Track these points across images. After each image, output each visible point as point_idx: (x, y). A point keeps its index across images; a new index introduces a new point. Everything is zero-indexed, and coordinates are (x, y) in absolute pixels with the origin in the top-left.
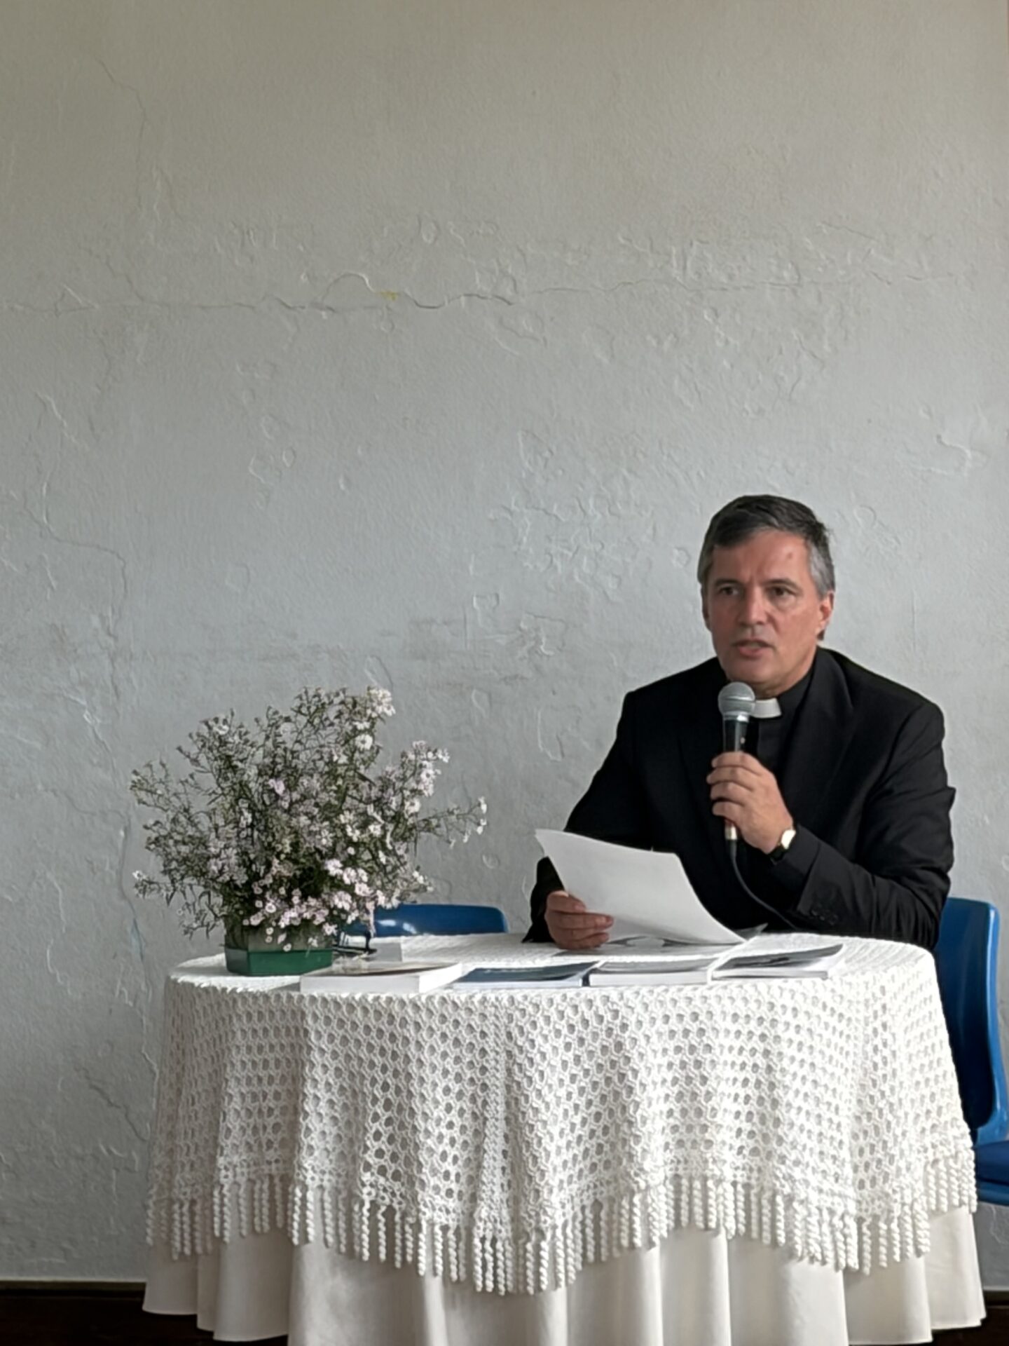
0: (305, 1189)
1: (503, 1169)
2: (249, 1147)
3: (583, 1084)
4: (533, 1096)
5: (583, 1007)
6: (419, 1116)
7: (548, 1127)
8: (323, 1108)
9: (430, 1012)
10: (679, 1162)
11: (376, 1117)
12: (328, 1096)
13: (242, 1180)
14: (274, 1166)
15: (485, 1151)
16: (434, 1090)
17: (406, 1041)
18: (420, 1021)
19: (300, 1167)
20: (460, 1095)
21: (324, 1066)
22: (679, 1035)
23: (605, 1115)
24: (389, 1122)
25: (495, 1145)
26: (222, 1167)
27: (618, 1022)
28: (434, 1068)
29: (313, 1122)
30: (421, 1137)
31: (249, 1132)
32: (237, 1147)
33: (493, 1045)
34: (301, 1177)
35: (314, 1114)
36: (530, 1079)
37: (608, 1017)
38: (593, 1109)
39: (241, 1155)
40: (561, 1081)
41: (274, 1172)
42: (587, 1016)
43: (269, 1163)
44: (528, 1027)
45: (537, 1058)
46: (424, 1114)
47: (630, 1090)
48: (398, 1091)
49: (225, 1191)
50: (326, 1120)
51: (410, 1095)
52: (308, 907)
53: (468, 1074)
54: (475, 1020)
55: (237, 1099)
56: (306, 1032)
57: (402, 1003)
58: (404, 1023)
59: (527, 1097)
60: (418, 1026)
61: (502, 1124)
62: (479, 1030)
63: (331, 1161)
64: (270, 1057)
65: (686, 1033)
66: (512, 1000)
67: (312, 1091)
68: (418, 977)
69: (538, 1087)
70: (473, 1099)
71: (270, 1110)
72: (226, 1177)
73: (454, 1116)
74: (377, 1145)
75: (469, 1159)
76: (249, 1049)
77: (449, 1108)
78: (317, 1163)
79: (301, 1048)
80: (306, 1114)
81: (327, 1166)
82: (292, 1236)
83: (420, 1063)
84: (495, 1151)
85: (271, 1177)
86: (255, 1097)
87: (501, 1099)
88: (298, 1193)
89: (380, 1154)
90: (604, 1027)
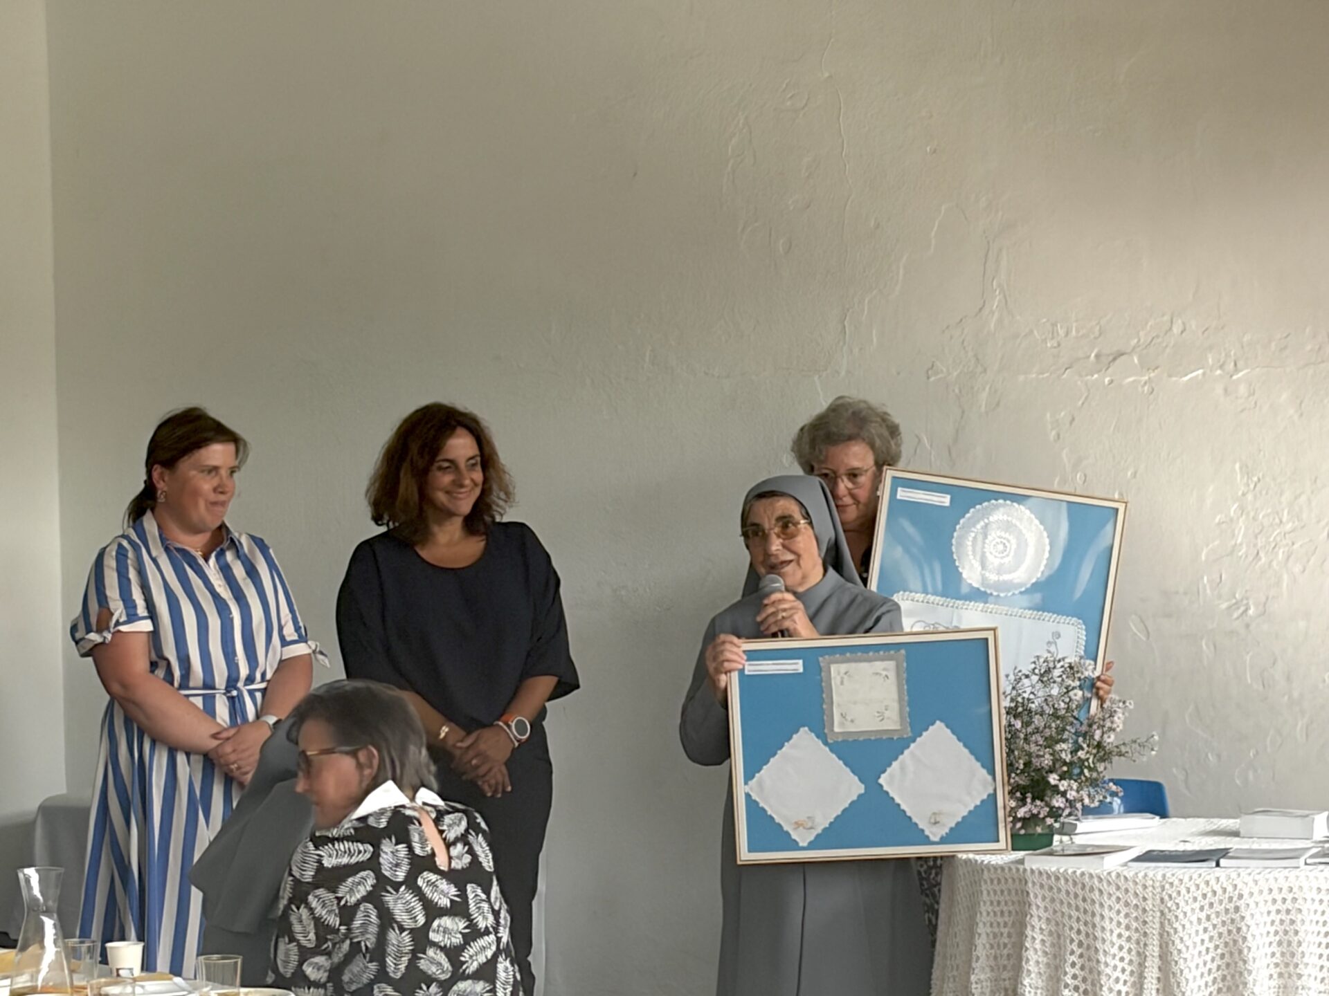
1: (1158, 990)
2: (991, 969)
3: (1212, 934)
4: (1177, 941)
5: (1213, 882)
6: (1101, 952)
7: (1188, 963)
8: (1038, 946)
9: (1109, 883)
10: (1279, 988)
11: (1072, 953)
12: (1041, 937)
13: (987, 991)
14: (1007, 982)
15: (1145, 978)
16: (1111, 935)
17: (1093, 902)
18: (1102, 888)
19: (1022, 984)
20: (1129, 939)
21: (1039, 917)
22: (1279, 902)
23: (1227, 956)
24: (1081, 956)
25: (1152, 973)
26: (974, 982)
27: (1237, 892)
28: (1111, 919)
29: (1030, 954)
30: (1102, 966)
32: (984, 968)
33: (1151, 906)
34: (1022, 991)
35: (1032, 949)
36: (1176, 931)
37: (1230, 889)
38: (1219, 951)
39: (986, 974)
40: (1197, 931)
41: (1008, 986)
42: (1215, 888)
43: (1004, 980)
44: (1174, 895)
45: (1181, 916)
46: (1105, 951)
47: (1245, 939)
48: (1087, 935)
50: (1039, 953)
51: (1095, 938)
52: (1036, 806)
53: (1135, 925)
54: (1140, 889)
56: (1028, 893)
57: (1091, 876)
58: (1092, 890)
59: (1173, 942)
60: (1101, 892)
61: (1157, 960)
62: (1141, 896)
63: (1043, 981)
64: (1005, 909)
65: (1284, 900)
66: (1164, 876)
67: (1030, 933)
68: (1103, 858)
69: (1181, 935)
70: (1138, 943)
71: (1005, 945)
73: (1124, 953)
74: (1073, 971)
75: (1134, 982)
76: (992, 903)
77: (1121, 948)
78: (1034, 981)
79: (1025, 903)
80: (1027, 949)
81: (1040, 984)
83: (1102, 917)
84: (1152, 978)
85: (1006, 989)
86: (995, 936)
87: (1156, 942)
89: (1075, 977)
90: (1227, 895)
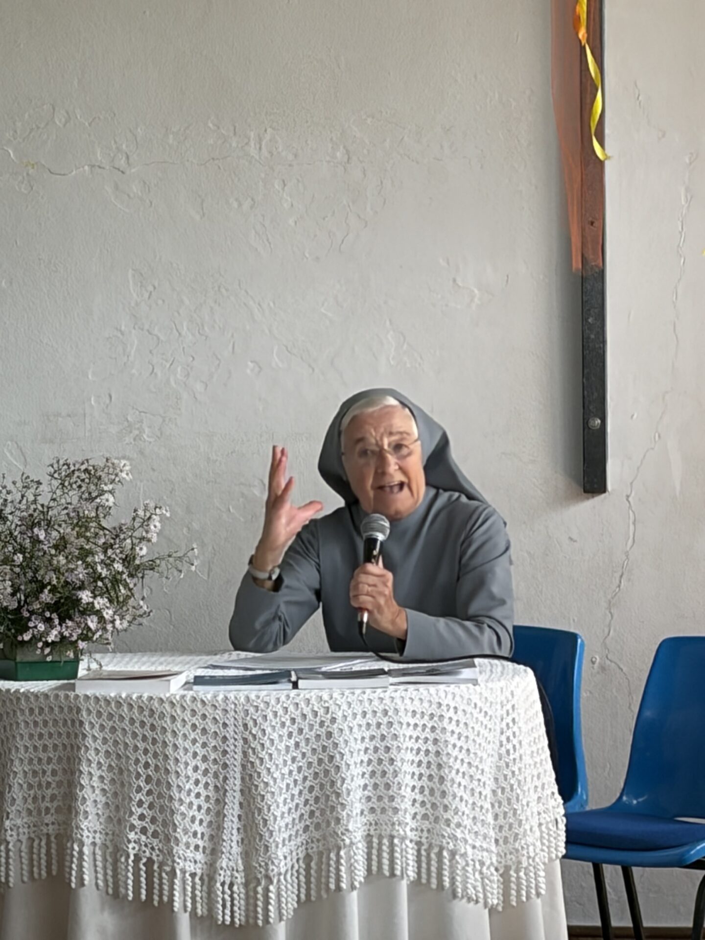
0: (82, 844)
1: (238, 829)
2: (30, 812)
3: (301, 764)
4: (264, 773)
5: (302, 705)
6: (175, 789)
7: (275, 797)
8: (96, 782)
9: (183, 708)
10: (371, 824)
11: (139, 789)
12: (99, 773)
13: (24, 838)
14: (51, 827)
15: (225, 816)
16: (186, 768)
17: (164, 730)
18: (175, 715)
19: (78, 827)
20: (206, 772)
21: (96, 749)
22: (373, 727)
23: (317, 788)
24: (149, 793)
25: (233, 810)
26: (8, 828)
27: (329, 716)
28: (186, 750)
29: (87, 793)
30: (176, 804)
31: (30, 800)
32: (20, 812)
33: (232, 733)
34: (79, 836)
35: (88, 787)
36: (262, 760)
37: (321, 712)
38: (308, 784)
39: (23, 818)
40: (285, 761)
41: (51, 832)
42: (305, 712)
43: (47, 825)
44: (259, 721)
45: (267, 744)
46: (179, 786)
47: (338, 768)
48: (157, 768)
49: (11, 846)
50: (97, 791)
51: (167, 772)
52: (67, 627)
53: (213, 756)
54: (219, 714)
55: (20, 775)
56: (81, 723)
57: (161, 701)
58: (162, 716)
59: (259, 774)
60: (173, 719)
61: (238, 795)
62: (221, 722)
63: (101, 823)
64: (49, 743)
65: (379, 725)
66: (248, 699)
67: (86, 769)
68: (169, 681)
69: (268, 766)
70: (216, 775)
71: (49, 784)
72: (11, 836)
73: (200, 789)
74: (140, 811)
75: (211, 822)
77: (197, 782)
78: (91, 824)
79: (76, 735)
80: (82, 787)
81: (98, 827)
82: (70, 881)
83: (175, 747)
84: (232, 815)
85: (48, 835)
86: (35, 773)
87: (238, 776)
88: (76, 847)
89: (142, 817)
90: (318, 720)
